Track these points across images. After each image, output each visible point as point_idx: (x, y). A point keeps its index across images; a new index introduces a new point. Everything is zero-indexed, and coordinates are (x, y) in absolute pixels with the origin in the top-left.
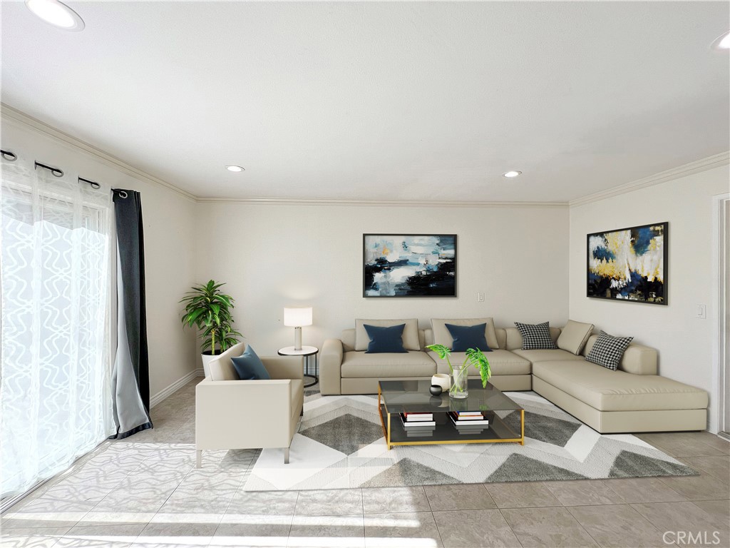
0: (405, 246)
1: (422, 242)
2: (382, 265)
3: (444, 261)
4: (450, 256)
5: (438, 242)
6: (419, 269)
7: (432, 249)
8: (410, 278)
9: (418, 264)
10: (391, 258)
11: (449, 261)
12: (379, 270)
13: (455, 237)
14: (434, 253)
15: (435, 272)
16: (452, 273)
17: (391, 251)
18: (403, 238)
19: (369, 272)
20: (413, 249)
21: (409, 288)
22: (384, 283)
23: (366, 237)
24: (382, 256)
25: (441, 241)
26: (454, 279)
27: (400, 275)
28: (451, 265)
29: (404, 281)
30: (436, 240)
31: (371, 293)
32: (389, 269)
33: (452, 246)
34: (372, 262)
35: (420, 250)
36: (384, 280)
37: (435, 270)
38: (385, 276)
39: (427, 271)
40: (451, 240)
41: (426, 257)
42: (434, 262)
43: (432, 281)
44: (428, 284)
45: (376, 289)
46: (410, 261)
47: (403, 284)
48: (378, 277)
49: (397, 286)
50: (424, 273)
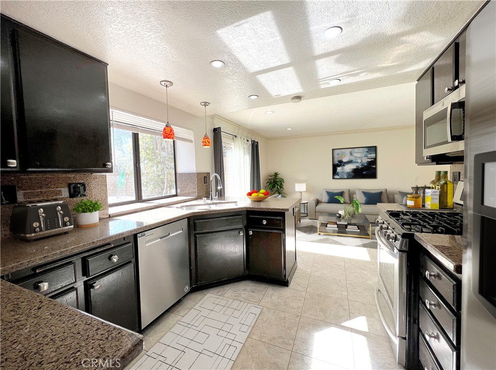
0: (351, 154)
1: (359, 151)
2: (341, 163)
3: (370, 160)
4: (373, 157)
5: (367, 150)
6: (357, 165)
7: (364, 155)
8: (354, 169)
9: (357, 162)
10: (345, 160)
11: (372, 160)
12: (339, 166)
13: (376, 147)
14: (365, 156)
15: (366, 166)
16: (374, 166)
17: (345, 157)
18: (350, 150)
19: (335, 167)
20: (355, 155)
21: (353, 174)
22: (342, 172)
23: (334, 151)
24: (341, 159)
25: (369, 150)
26: (375, 169)
27: (349, 168)
28: (374, 162)
29: (351, 171)
30: (366, 150)
31: (336, 177)
32: (344, 165)
33: (375, 152)
34: (336, 162)
35: (358, 155)
36: (342, 171)
37: (366, 165)
38: (342, 169)
39: (362, 165)
40: (374, 149)
41: (361, 159)
42: (365, 160)
43: (365, 171)
44: (362, 172)
45: (338, 175)
46: (354, 161)
47: (350, 172)
48: (339, 169)
49: (348, 173)
50: (360, 167)
